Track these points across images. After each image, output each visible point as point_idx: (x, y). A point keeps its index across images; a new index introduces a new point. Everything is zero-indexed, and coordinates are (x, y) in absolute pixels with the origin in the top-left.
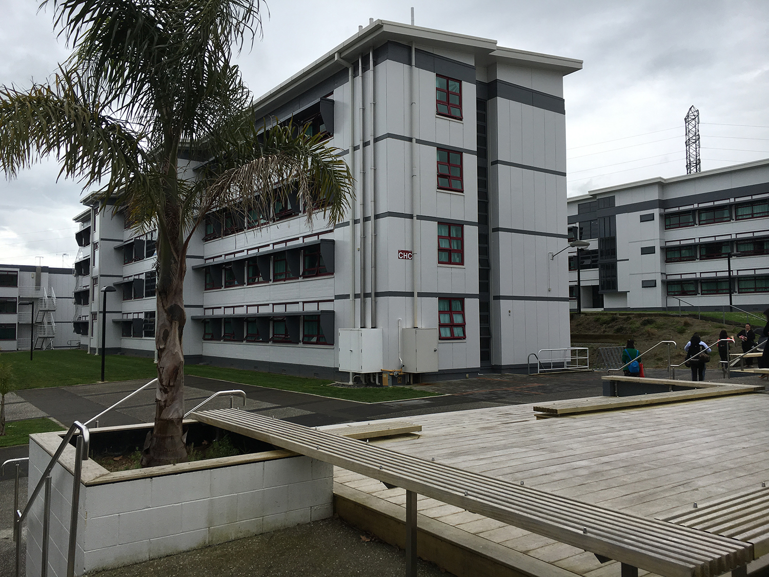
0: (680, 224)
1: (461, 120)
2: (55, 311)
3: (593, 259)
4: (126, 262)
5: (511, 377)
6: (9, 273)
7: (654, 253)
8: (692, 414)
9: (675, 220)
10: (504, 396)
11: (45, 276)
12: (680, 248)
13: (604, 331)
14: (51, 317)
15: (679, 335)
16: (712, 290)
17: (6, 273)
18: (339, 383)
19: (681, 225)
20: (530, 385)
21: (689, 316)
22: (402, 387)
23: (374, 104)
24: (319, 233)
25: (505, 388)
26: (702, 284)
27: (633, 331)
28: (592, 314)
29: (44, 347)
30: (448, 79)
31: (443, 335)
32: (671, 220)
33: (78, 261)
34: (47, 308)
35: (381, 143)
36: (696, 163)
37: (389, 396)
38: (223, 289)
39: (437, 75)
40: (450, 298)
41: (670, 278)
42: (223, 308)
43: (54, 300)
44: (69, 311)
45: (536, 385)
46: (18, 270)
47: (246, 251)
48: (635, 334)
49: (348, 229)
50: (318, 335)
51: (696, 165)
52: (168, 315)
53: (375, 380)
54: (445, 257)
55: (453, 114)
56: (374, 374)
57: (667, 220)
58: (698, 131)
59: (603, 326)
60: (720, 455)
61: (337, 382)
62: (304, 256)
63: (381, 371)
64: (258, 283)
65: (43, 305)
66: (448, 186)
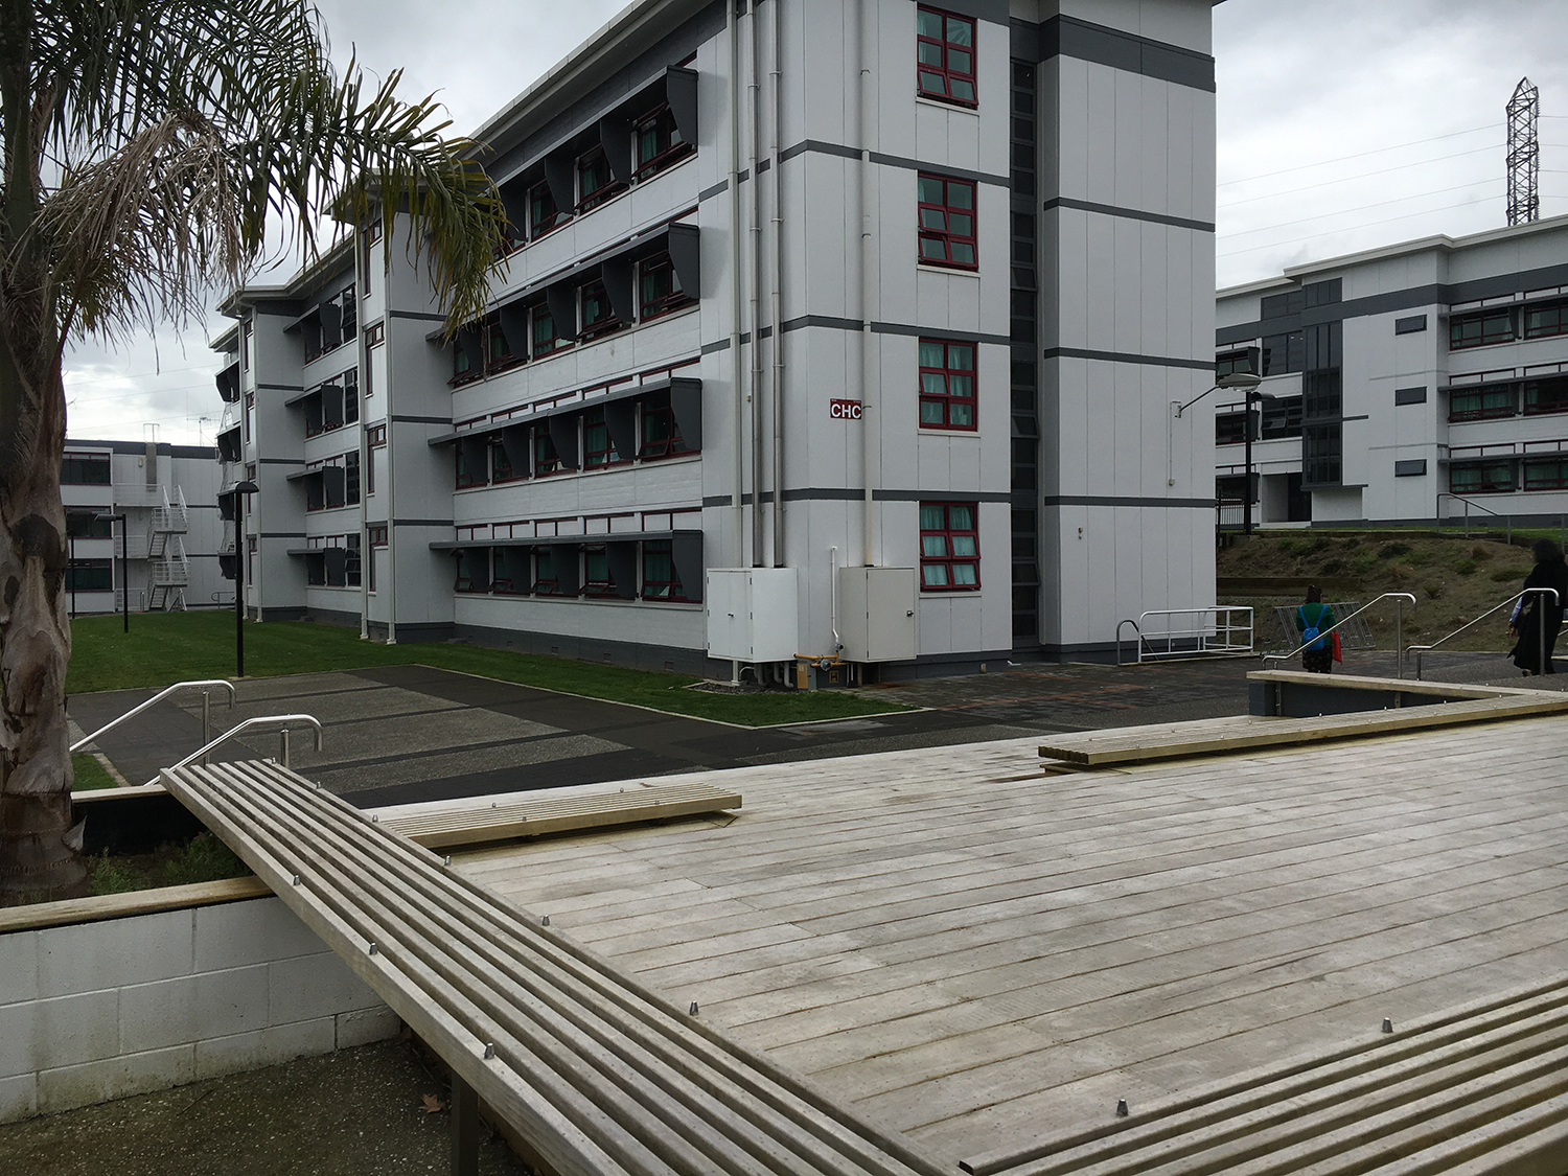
0: (1482, 337)
1: (974, 107)
2: (185, 533)
3: (1292, 417)
4: (311, 432)
5: (1077, 670)
6: (93, 458)
7: (1425, 401)
8: (1412, 765)
9: (1471, 329)
10: (1049, 712)
11: (164, 462)
12: (1482, 391)
13: (1299, 571)
14: (179, 546)
15: (1460, 579)
16: (1549, 481)
17: (87, 457)
18: (712, 682)
19: (1486, 340)
20: (1114, 688)
21: (1490, 536)
22: (836, 691)
23: (779, 76)
24: (670, 365)
25: (1055, 695)
26: (1528, 467)
27: (1361, 570)
28: (1275, 534)
29: (169, 606)
30: (946, 14)
31: (930, 582)
32: (1462, 331)
33: (224, 430)
34: (170, 528)
35: (795, 164)
36: (1529, 205)
37: (801, 713)
38: (490, 486)
39: (920, 6)
40: (945, 502)
41: (1457, 455)
42: (490, 526)
43: (184, 511)
44: (214, 533)
45: (1126, 687)
46: (110, 450)
47: (531, 407)
48: (1364, 577)
49: (728, 355)
50: (671, 582)
51: (1530, 210)
52: (16, 542)
53: (782, 676)
54: (934, 412)
55: (955, 95)
56: (781, 665)
57: (1456, 329)
58: (1536, 134)
59: (1296, 559)
60: (1429, 877)
61: (707, 681)
62: (644, 416)
63: (794, 659)
64: (557, 473)
65: (163, 522)
66: (942, 258)
